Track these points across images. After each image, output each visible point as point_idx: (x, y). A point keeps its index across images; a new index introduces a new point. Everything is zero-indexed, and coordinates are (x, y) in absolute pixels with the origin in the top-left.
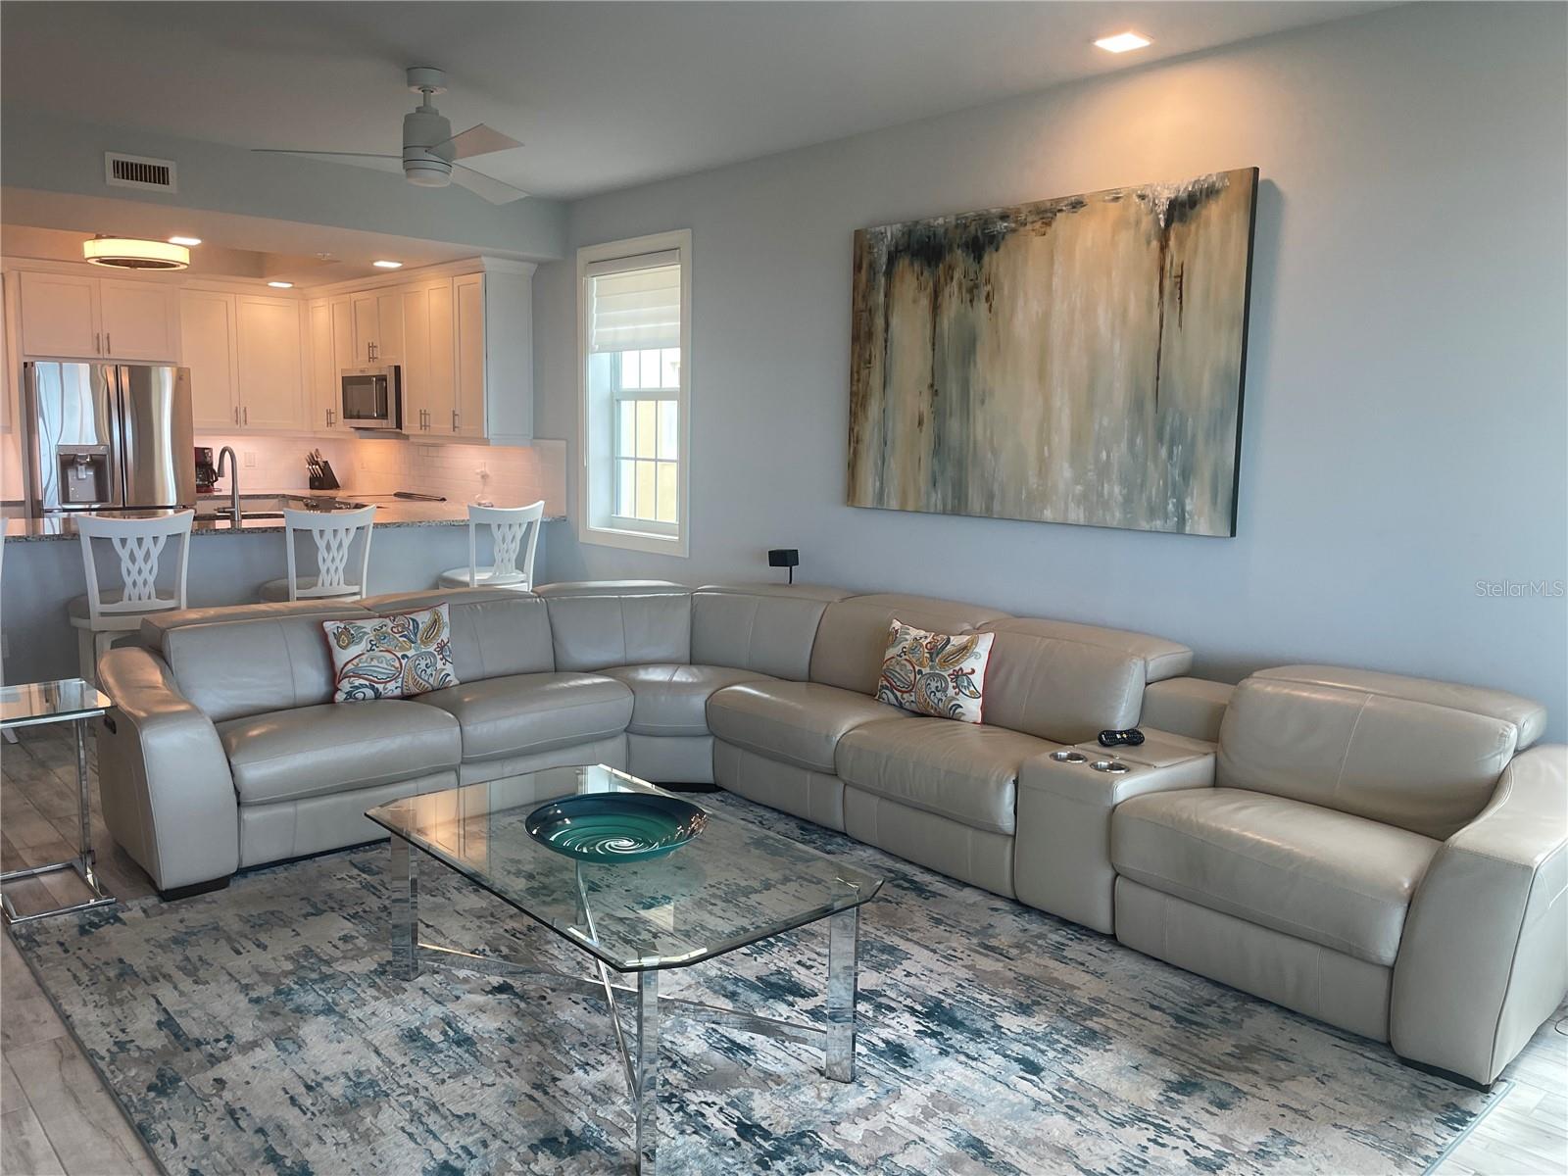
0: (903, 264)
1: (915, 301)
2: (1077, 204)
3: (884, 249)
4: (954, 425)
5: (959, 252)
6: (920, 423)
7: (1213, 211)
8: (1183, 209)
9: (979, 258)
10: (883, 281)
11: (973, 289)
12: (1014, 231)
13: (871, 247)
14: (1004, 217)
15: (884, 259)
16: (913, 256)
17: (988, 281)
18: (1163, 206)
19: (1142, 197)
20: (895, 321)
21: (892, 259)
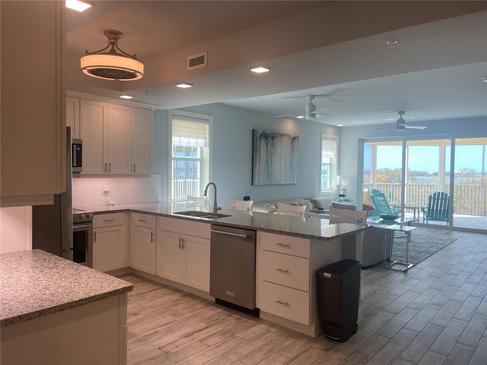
0: (262, 138)
1: (264, 145)
2: (284, 135)
3: (259, 135)
4: (270, 168)
5: (270, 138)
6: (265, 168)
7: (296, 140)
8: (294, 139)
9: (273, 140)
10: (259, 140)
11: (272, 145)
12: (277, 137)
13: (257, 133)
14: (276, 134)
15: (259, 137)
16: (264, 137)
17: (274, 144)
18: (292, 138)
19: (290, 136)
20: (261, 149)
21: (261, 136)
